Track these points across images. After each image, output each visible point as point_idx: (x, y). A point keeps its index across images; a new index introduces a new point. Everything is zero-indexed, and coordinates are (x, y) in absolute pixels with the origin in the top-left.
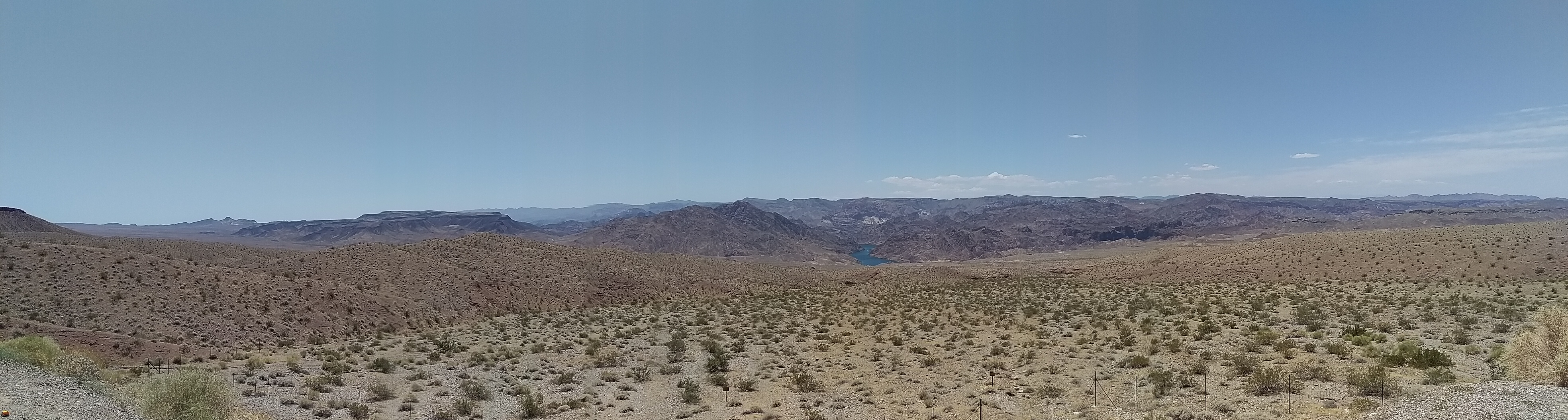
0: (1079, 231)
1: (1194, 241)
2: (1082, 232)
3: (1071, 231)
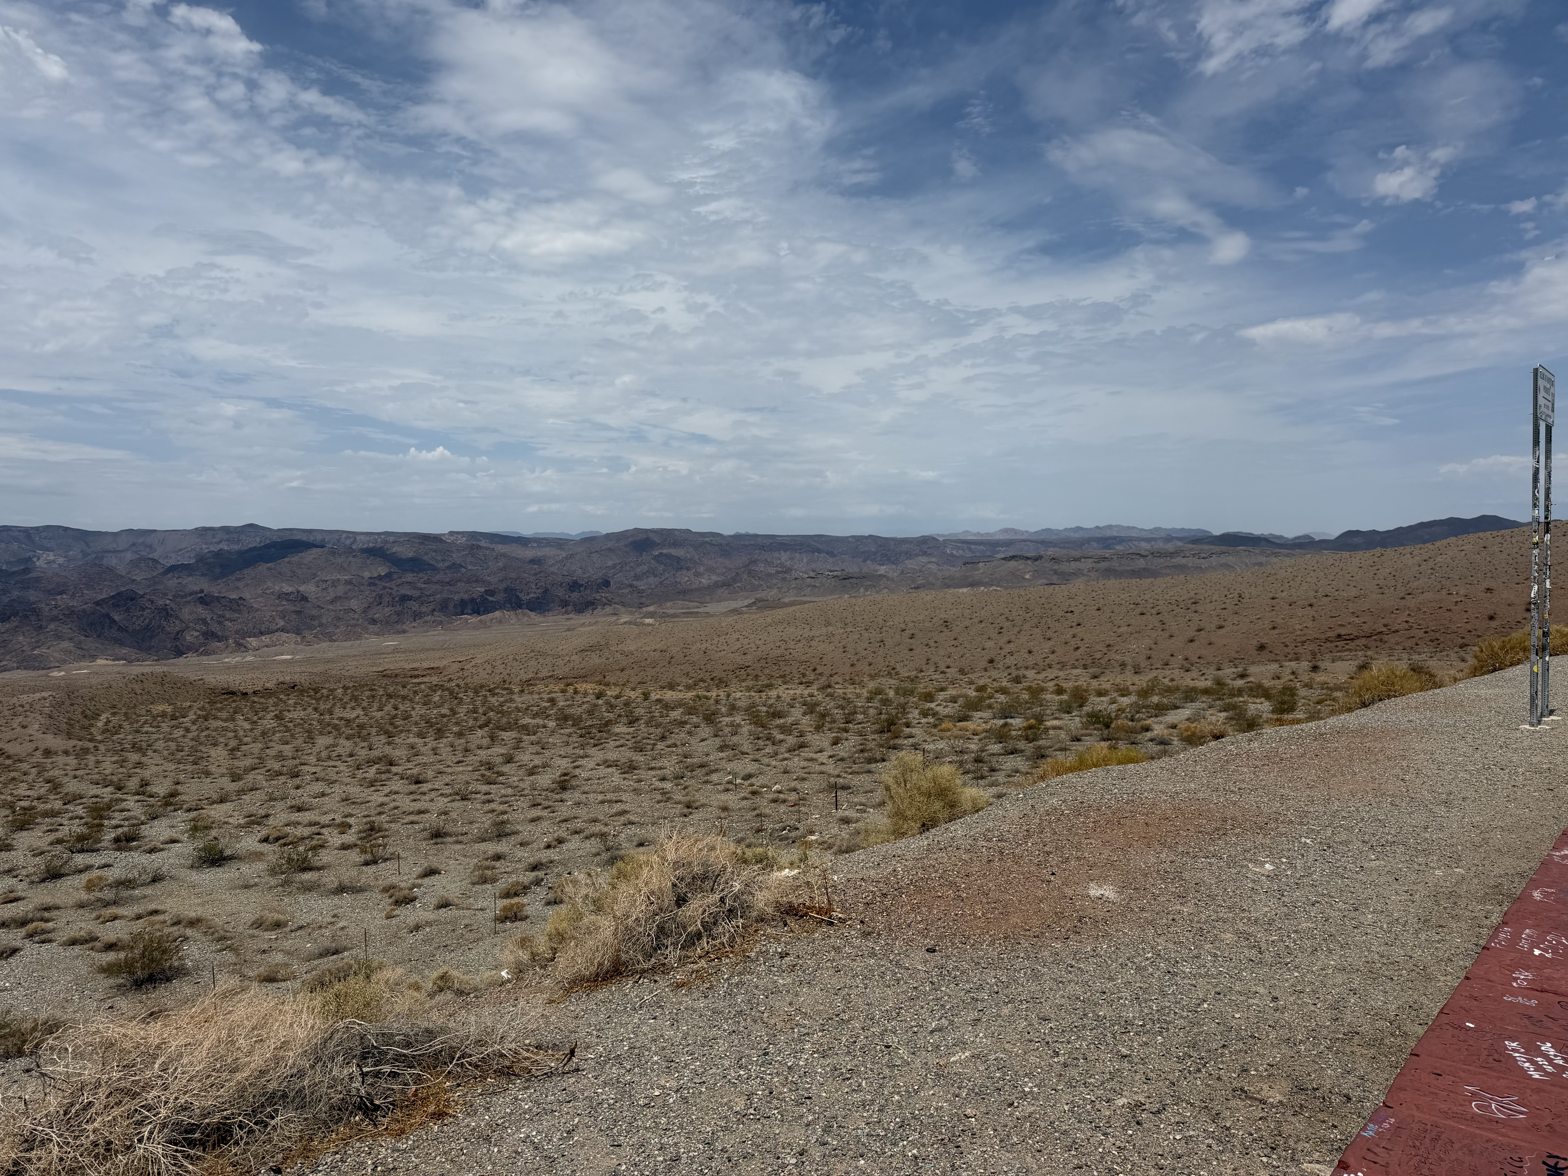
0: (409, 598)
1: (637, 615)
2: (416, 599)
3: (393, 598)
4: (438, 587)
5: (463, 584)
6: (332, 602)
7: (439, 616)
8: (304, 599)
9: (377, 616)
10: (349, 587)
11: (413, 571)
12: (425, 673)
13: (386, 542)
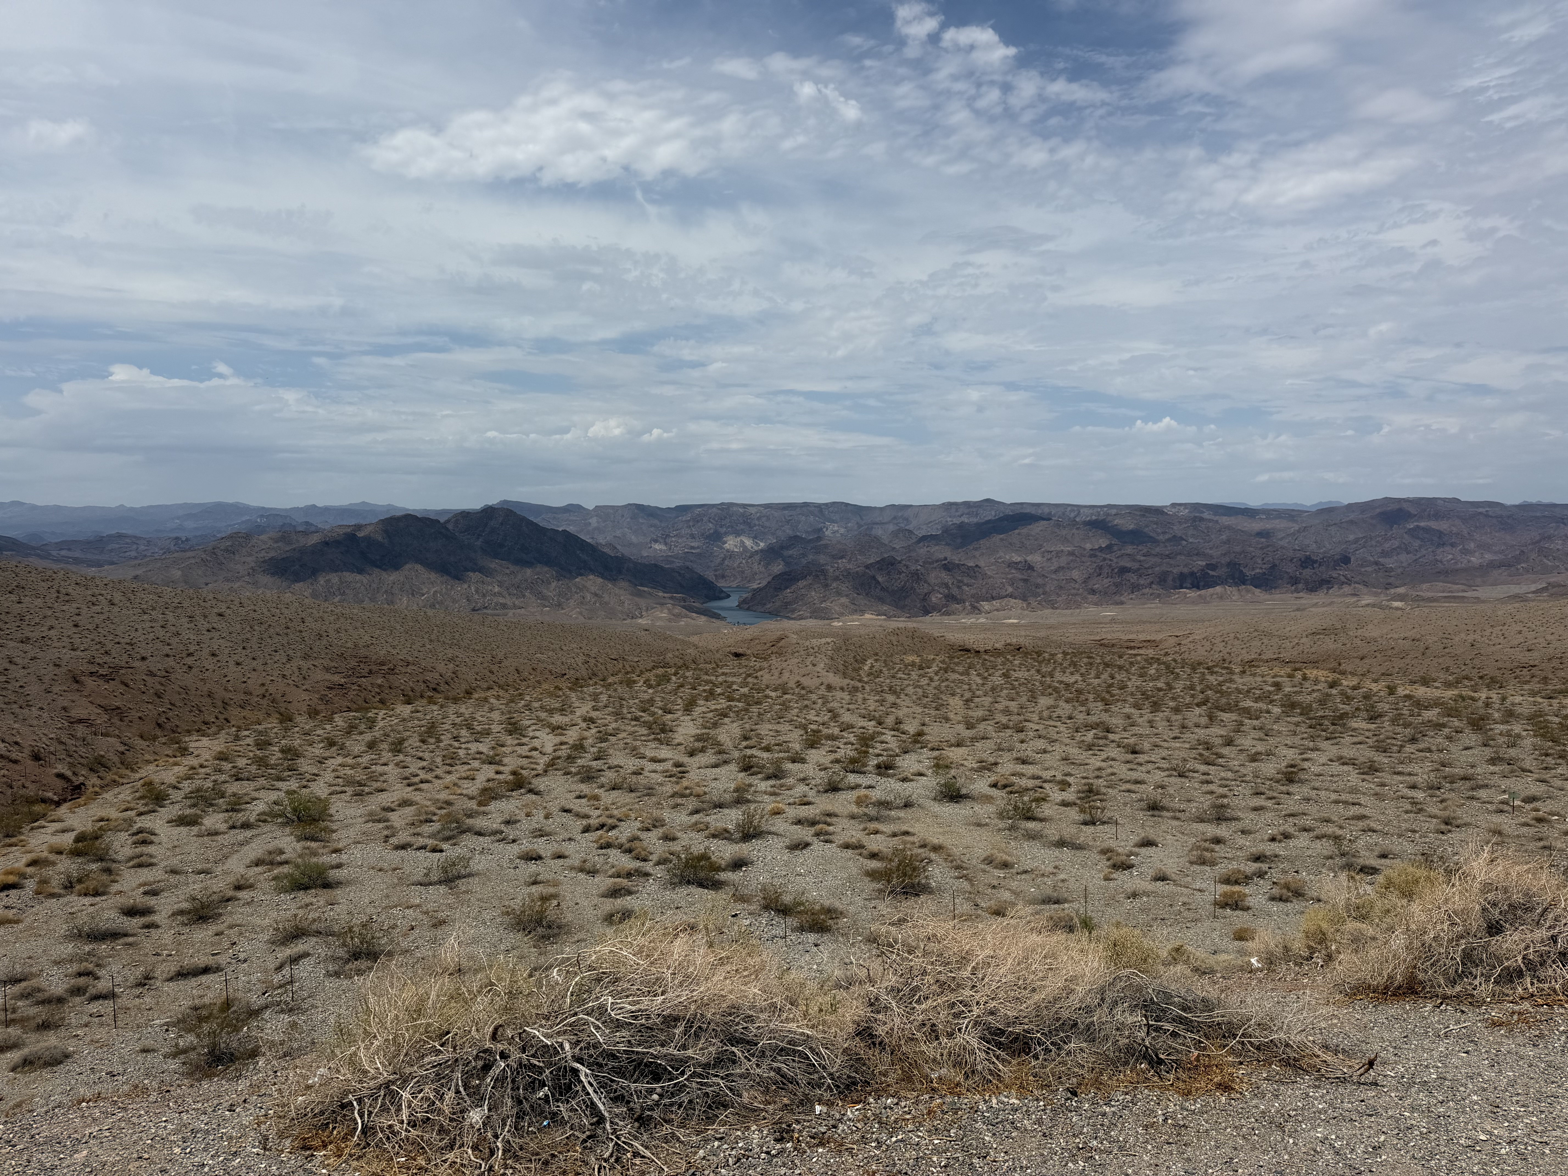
0: (1128, 570)
1: (1382, 597)
2: (1135, 571)
3: (1113, 570)
4: (1157, 560)
5: (1183, 557)
6: (1056, 571)
7: (1157, 589)
8: (1031, 568)
9: (1096, 586)
10: (1071, 558)
11: (1132, 543)
12: (1141, 645)
13: (1108, 515)
